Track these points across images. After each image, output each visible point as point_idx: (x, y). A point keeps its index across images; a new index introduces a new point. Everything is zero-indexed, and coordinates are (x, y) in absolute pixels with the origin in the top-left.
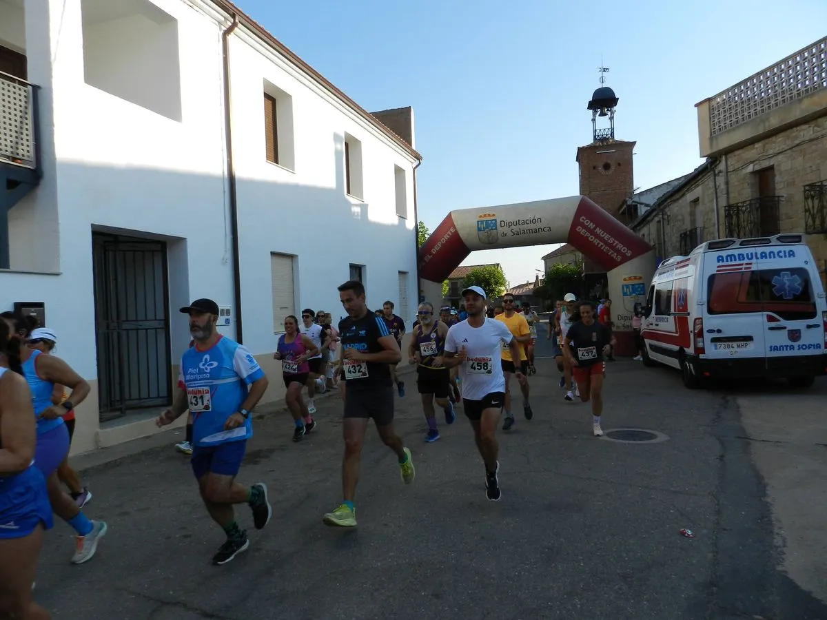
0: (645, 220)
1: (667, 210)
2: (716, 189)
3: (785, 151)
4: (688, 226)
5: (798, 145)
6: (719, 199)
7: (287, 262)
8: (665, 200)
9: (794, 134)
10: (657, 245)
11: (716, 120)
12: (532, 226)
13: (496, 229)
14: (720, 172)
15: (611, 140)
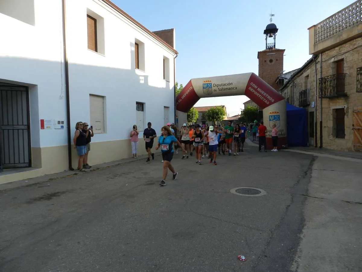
1: (295, 81)
2: (316, 70)
3: (350, 51)
4: (303, 89)
5: (356, 48)
6: (317, 75)
7: (100, 99)
9: (354, 43)
10: (290, 98)
11: (317, 36)
12: (228, 87)
13: (211, 88)
14: (319, 62)
15: (274, 49)
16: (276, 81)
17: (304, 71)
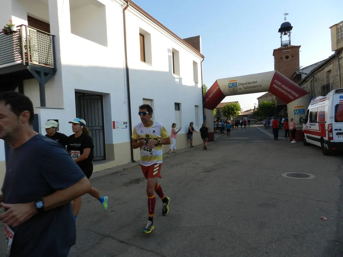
0: (305, 81)
1: (315, 75)
2: (339, 65)
4: (325, 83)
6: (341, 70)
7: (149, 102)
8: (315, 71)
10: (310, 92)
11: (340, 34)
12: (253, 85)
13: (237, 86)
14: (342, 58)
15: (289, 46)
17: (325, 67)
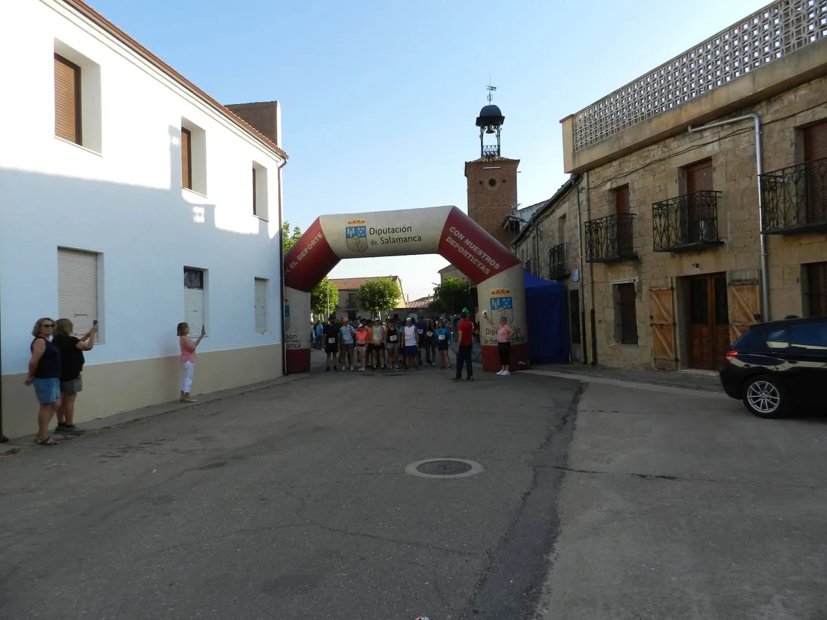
1: (540, 225)
2: (579, 205)
3: (639, 169)
4: (557, 242)
5: (649, 164)
9: (645, 154)
10: (532, 261)
11: (579, 137)
12: (402, 235)
13: (365, 236)
14: (583, 188)
15: (497, 157)
16: (503, 225)
17: (557, 206)
